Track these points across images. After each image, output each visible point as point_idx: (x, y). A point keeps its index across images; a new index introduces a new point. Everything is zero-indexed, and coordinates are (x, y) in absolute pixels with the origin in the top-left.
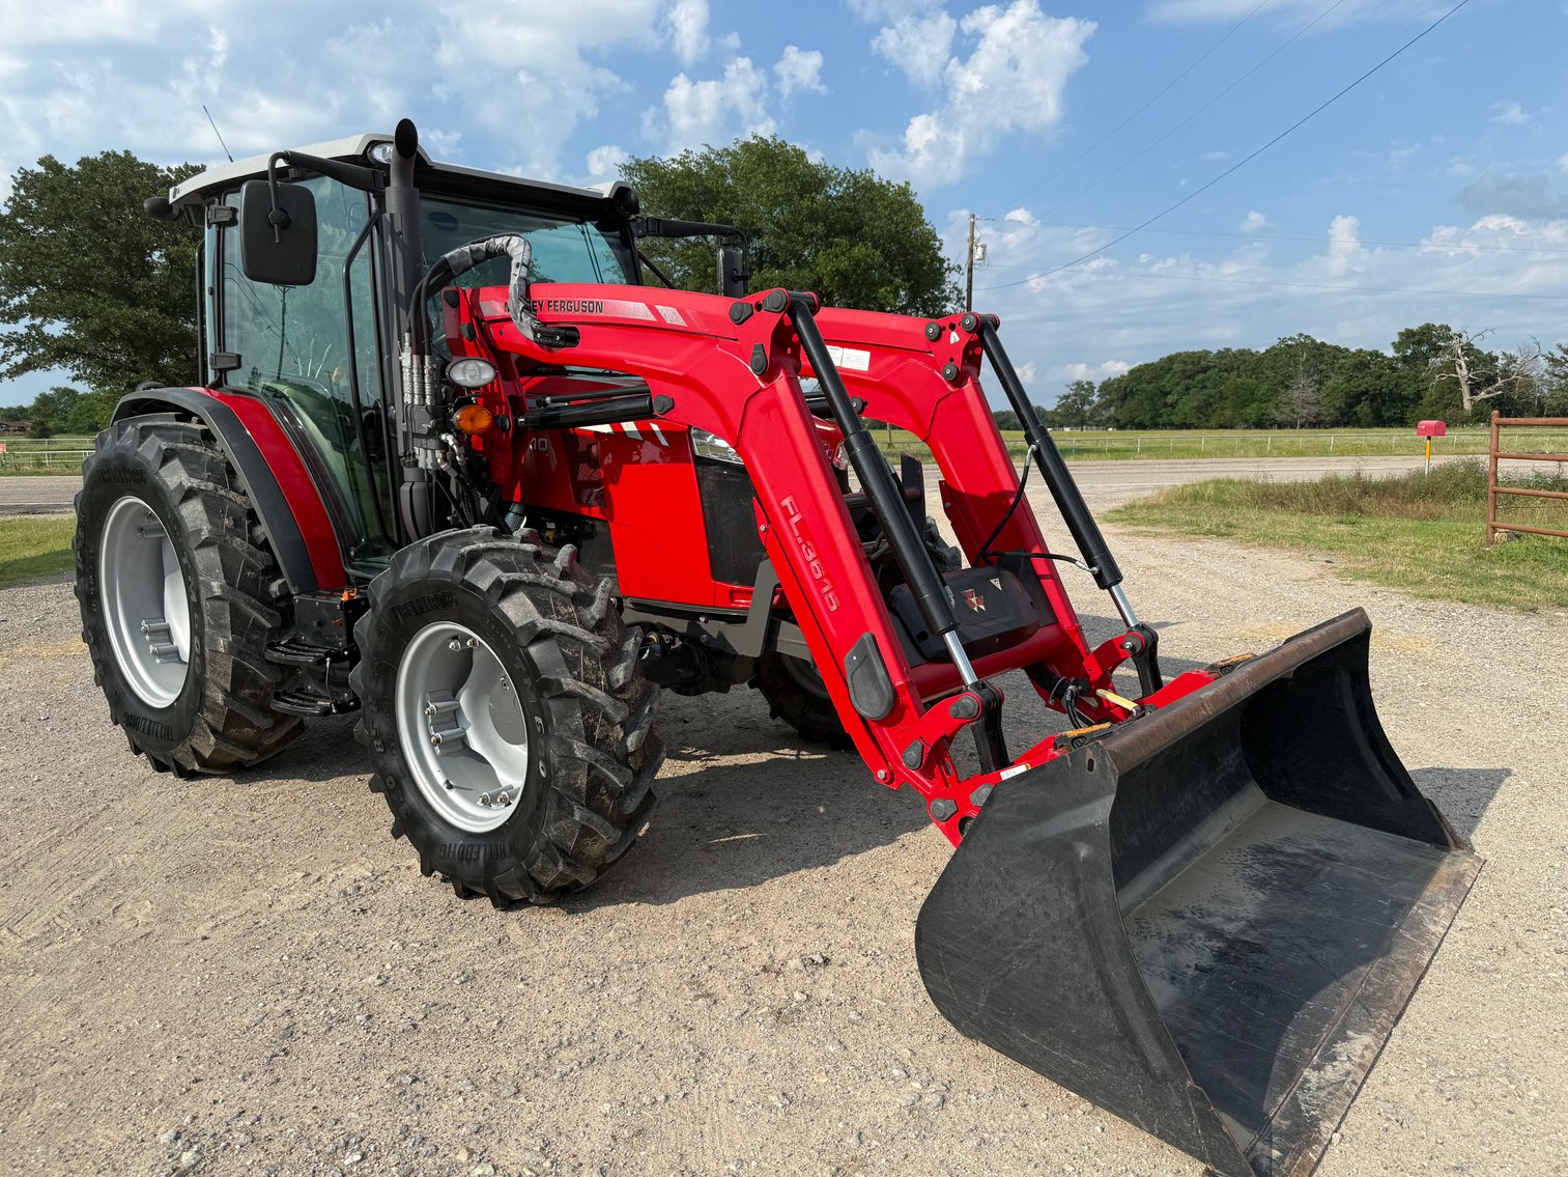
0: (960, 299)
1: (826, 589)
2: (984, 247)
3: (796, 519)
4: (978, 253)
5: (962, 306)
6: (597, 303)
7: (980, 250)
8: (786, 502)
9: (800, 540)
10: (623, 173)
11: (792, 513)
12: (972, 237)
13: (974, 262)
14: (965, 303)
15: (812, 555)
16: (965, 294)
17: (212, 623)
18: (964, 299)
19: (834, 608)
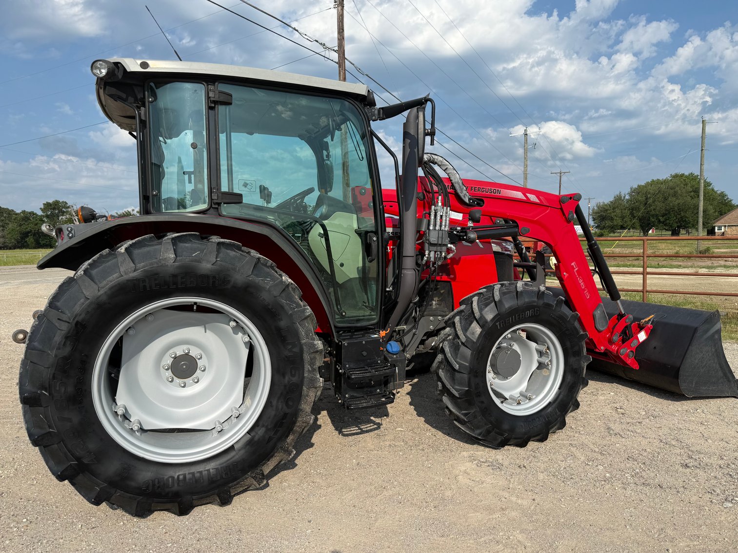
1: (586, 292)
3: (576, 269)
6: (498, 190)
8: (573, 264)
9: (577, 276)
11: (575, 267)
15: (581, 281)
17: (310, 369)
19: (588, 297)
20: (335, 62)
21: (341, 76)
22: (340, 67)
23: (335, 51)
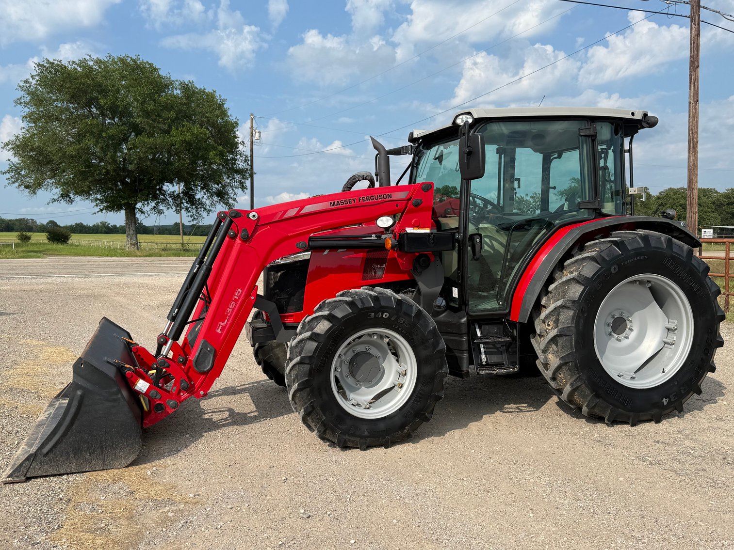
0: (246, 160)
2: (260, 133)
4: (256, 136)
5: (248, 164)
7: (257, 134)
10: (37, 68)
12: (252, 126)
13: (254, 141)
14: (249, 163)
16: (249, 158)
18: (249, 160)
20: (686, 17)
21: (693, 33)
22: (692, 21)
23: (687, 3)
